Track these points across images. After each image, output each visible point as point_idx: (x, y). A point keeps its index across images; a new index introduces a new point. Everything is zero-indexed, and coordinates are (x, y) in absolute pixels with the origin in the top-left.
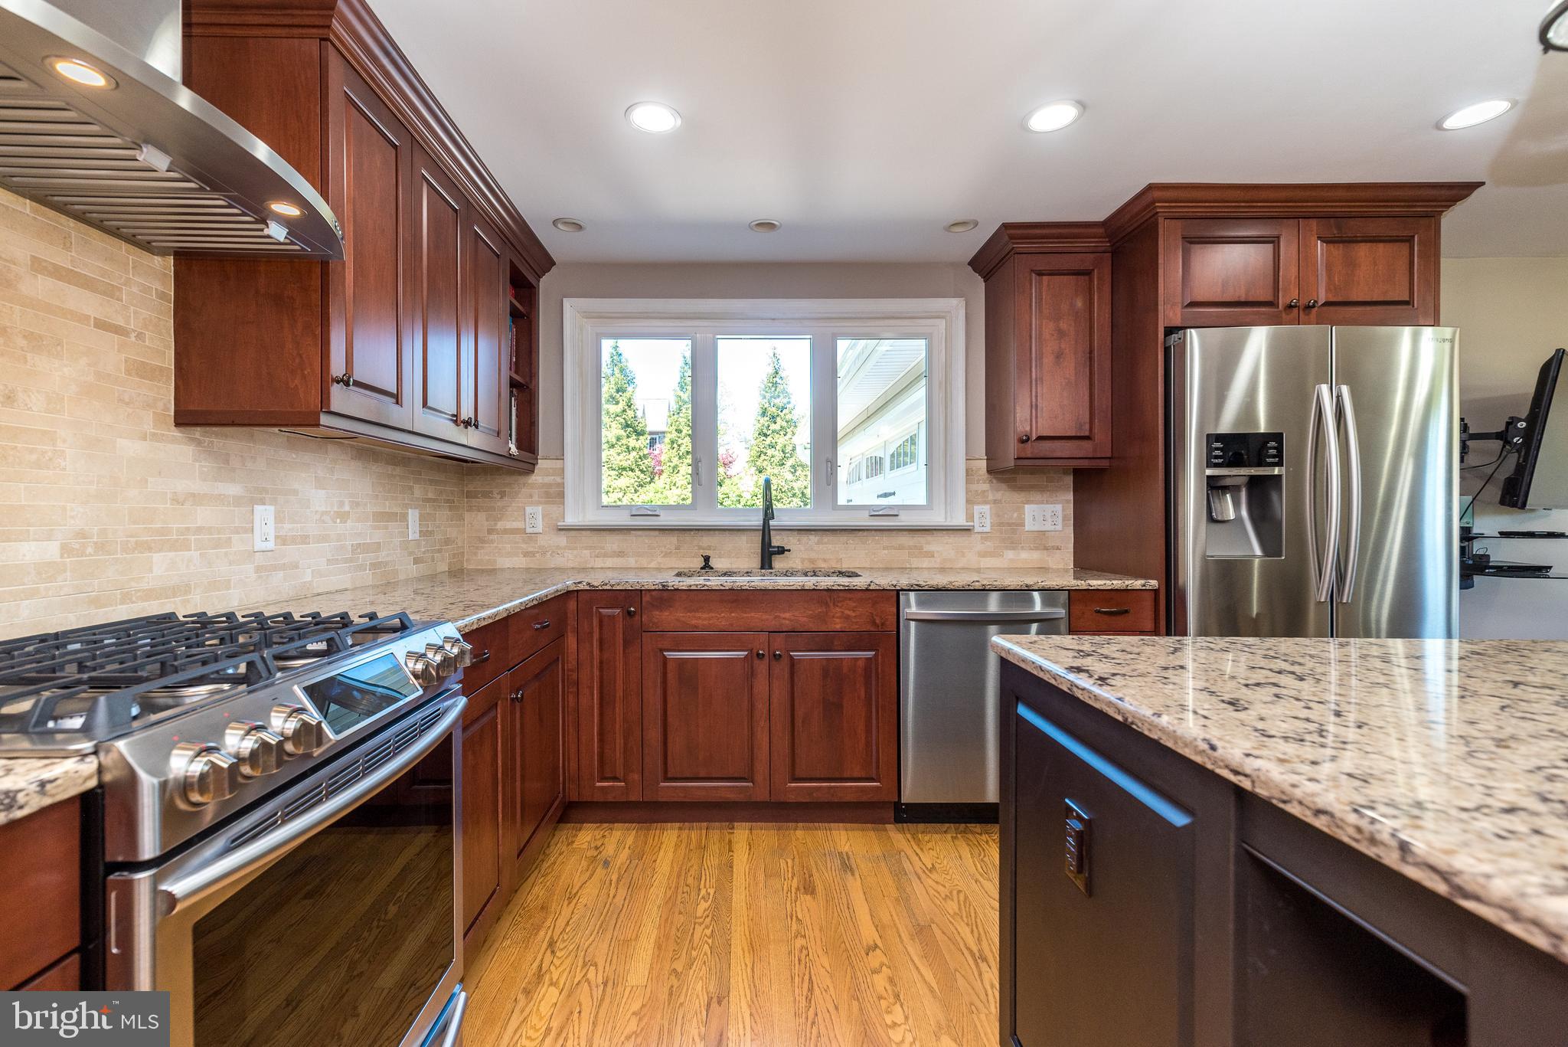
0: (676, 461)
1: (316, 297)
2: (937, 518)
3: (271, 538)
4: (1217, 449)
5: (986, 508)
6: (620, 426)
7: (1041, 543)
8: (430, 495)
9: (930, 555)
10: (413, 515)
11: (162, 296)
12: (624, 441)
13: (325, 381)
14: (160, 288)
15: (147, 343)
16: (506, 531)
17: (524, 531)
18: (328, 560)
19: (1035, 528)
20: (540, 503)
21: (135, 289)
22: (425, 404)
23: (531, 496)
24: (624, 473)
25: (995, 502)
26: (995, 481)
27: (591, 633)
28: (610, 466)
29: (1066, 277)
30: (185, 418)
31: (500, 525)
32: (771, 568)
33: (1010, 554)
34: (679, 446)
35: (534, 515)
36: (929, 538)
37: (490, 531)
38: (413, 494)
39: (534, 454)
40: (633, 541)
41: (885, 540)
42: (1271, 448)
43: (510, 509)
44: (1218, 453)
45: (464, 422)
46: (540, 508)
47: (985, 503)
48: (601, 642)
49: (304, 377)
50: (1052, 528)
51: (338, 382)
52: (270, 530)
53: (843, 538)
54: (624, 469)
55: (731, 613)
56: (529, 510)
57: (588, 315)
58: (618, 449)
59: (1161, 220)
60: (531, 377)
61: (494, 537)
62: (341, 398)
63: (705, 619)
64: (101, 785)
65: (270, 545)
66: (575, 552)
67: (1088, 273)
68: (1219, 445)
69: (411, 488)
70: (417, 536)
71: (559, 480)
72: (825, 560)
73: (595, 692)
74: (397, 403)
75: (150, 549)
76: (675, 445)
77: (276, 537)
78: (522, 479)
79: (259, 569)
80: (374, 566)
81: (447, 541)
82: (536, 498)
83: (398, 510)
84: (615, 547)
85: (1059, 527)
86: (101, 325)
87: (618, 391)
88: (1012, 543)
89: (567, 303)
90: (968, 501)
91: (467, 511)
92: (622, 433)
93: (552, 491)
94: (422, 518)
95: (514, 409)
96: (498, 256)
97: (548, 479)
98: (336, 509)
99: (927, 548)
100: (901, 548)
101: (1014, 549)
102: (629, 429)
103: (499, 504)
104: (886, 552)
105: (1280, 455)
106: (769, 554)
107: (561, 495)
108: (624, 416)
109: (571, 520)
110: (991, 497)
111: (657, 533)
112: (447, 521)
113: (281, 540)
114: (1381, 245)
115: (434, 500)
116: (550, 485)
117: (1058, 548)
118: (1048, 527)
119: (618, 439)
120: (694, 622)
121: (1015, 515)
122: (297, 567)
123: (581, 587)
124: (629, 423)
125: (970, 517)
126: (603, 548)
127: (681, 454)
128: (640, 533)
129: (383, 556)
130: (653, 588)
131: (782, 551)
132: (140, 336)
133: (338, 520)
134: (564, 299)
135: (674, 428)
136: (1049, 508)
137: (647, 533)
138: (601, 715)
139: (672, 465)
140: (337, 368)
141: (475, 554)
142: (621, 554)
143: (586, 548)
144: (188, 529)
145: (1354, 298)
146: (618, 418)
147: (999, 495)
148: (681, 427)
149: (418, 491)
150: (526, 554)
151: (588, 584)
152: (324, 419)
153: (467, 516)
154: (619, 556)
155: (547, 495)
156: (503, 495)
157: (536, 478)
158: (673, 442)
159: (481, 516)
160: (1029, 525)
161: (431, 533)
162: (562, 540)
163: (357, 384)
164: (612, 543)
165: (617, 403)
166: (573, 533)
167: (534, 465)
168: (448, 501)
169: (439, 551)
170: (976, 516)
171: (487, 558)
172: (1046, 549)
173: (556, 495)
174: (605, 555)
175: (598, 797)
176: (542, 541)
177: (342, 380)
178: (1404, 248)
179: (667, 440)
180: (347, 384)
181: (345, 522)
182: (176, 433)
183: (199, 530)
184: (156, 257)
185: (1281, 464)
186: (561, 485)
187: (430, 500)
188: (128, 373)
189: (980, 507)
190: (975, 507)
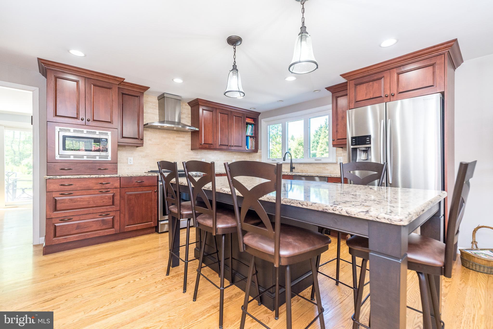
2: (330, 161)
4: (354, 141)
5: (341, 158)
9: (328, 170)
14: (189, 136)
21: (186, 137)
22: (220, 145)
23: (257, 157)
25: (344, 156)
26: (344, 150)
29: (344, 96)
30: (192, 149)
32: (292, 171)
36: (327, 165)
39: (257, 149)
41: (317, 166)
42: (368, 139)
44: (354, 142)
45: (230, 146)
46: (258, 159)
47: (341, 156)
49: (198, 144)
53: (308, 165)
57: (266, 122)
59: (349, 82)
68: (354, 140)
69: (234, 156)
72: (304, 170)
74: (213, 145)
78: (256, 154)
83: (230, 160)
86: (183, 141)
90: (337, 156)
96: (241, 117)
99: (327, 168)
100: (321, 168)
103: (253, 159)
104: (317, 169)
105: (370, 141)
106: (292, 168)
107: (261, 157)
110: (343, 155)
114: (421, 70)
115: (240, 158)
125: (337, 160)
131: (294, 168)
132: (187, 141)
134: (262, 120)
147: (345, 154)
155: (259, 157)
157: (258, 154)
163: (204, 144)
167: (257, 151)
168: (243, 158)
170: (339, 160)
182: (191, 151)
184: (189, 133)
185: (370, 144)
186: (261, 155)
187: (238, 158)
188: (186, 145)
189: (340, 157)
190: (338, 157)
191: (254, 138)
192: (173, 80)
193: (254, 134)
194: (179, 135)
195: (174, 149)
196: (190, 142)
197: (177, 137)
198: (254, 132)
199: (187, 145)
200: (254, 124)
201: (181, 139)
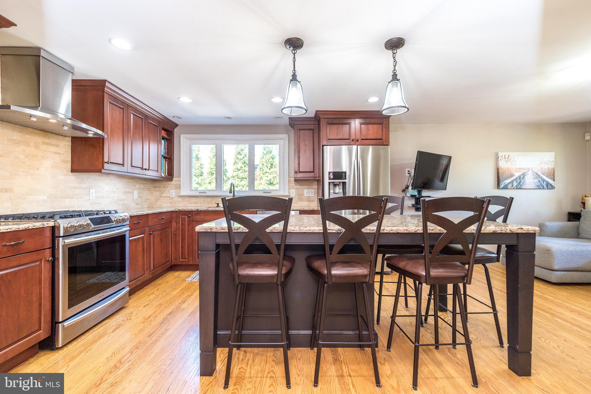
0: (262, 175)
1: (101, 145)
2: (281, 193)
3: (94, 197)
5: (294, 190)
6: (242, 163)
7: (309, 200)
8: (141, 187)
10: (136, 193)
11: (68, 145)
12: (243, 168)
13: (103, 163)
14: (68, 144)
15: (65, 156)
16: (165, 197)
17: (169, 197)
18: (109, 203)
19: (307, 196)
20: (174, 189)
21: (62, 145)
22: (132, 166)
23: (172, 187)
24: (243, 180)
25: (296, 188)
26: (296, 183)
27: (179, 222)
28: (238, 177)
29: (307, 131)
30: (73, 171)
31: (163, 195)
33: (300, 203)
34: (263, 170)
35: (173, 193)
37: (160, 197)
38: (136, 187)
39: (172, 176)
40: (199, 200)
42: (343, 175)
43: (166, 191)
45: (145, 169)
46: (174, 191)
47: (294, 189)
48: (182, 224)
49: (98, 162)
50: (311, 195)
51: (106, 163)
52: (94, 195)
54: (243, 178)
55: (215, 216)
56: (171, 191)
57: (187, 139)
58: (241, 171)
59: (321, 119)
60: (171, 155)
61: (161, 198)
62: (106, 166)
63: (208, 218)
64: (55, 226)
65: (94, 198)
66: (184, 202)
67: (313, 130)
68: (331, 174)
69: (135, 185)
70: (137, 198)
71: (179, 183)
73: (180, 237)
74: (123, 166)
75: (65, 198)
76: (262, 170)
77: (95, 197)
78: (169, 183)
79: (91, 204)
80: (123, 205)
81: (147, 199)
82: (173, 188)
83: (131, 191)
84: (194, 201)
85: (313, 195)
86: (55, 153)
87: (241, 151)
88: (301, 200)
89: (181, 136)
90: (289, 188)
91: (154, 191)
92: (243, 165)
93: (177, 186)
94: (138, 193)
95: (166, 164)
96: (157, 126)
97: (176, 183)
98: (112, 190)
101: (301, 201)
102: (245, 164)
103: (163, 189)
105: (345, 177)
107: (180, 187)
108: (243, 159)
109: (183, 193)
111: (206, 197)
112: (148, 194)
113: (96, 197)
114: (375, 125)
115: (143, 188)
116: (177, 184)
117: (313, 201)
118: (310, 195)
119: (241, 168)
120: (206, 219)
121: (302, 192)
122: (101, 204)
123: (177, 210)
124: (245, 162)
125: (289, 192)
126: (191, 201)
127: (264, 173)
128: (201, 197)
129: (126, 202)
130: (195, 210)
132: (63, 154)
133: (112, 193)
134: (181, 135)
135: (261, 163)
136: (311, 190)
137: (203, 197)
138: (182, 242)
139: (260, 177)
140: (106, 160)
141: (156, 203)
142: (196, 203)
143: (187, 201)
144: (74, 194)
145: (369, 138)
146: (241, 160)
147: (297, 187)
148: (264, 164)
149: (137, 186)
150: (170, 203)
151: (178, 209)
152: (103, 171)
153: (154, 193)
154: (195, 203)
155: (176, 187)
156: (164, 187)
157: (173, 182)
158: (261, 169)
159: (158, 193)
160: (305, 195)
161: (142, 197)
162: (180, 199)
163: (111, 163)
164: (194, 200)
165: (241, 155)
166: (183, 197)
167: (172, 179)
168: (147, 189)
169: (144, 202)
170: (291, 192)
171: (160, 204)
172: (310, 201)
173: (178, 187)
174: (192, 203)
175: (181, 263)
176: (175, 199)
177: (107, 162)
178: (381, 126)
179: (259, 168)
180: (108, 163)
181: (115, 194)
182: (71, 174)
183: (76, 194)
184: (67, 138)
185: (346, 179)
186: (180, 184)
187: (141, 188)
188: (61, 162)
189: (292, 190)
190: (291, 190)
191: (167, 159)
192: (110, 41)
193: (166, 153)
194: (47, 140)
195: (38, 169)
196: (68, 156)
197: (44, 143)
198: (167, 151)
199: (64, 161)
200: (167, 139)
201: (53, 149)
